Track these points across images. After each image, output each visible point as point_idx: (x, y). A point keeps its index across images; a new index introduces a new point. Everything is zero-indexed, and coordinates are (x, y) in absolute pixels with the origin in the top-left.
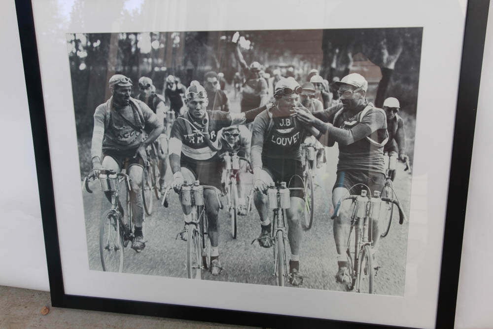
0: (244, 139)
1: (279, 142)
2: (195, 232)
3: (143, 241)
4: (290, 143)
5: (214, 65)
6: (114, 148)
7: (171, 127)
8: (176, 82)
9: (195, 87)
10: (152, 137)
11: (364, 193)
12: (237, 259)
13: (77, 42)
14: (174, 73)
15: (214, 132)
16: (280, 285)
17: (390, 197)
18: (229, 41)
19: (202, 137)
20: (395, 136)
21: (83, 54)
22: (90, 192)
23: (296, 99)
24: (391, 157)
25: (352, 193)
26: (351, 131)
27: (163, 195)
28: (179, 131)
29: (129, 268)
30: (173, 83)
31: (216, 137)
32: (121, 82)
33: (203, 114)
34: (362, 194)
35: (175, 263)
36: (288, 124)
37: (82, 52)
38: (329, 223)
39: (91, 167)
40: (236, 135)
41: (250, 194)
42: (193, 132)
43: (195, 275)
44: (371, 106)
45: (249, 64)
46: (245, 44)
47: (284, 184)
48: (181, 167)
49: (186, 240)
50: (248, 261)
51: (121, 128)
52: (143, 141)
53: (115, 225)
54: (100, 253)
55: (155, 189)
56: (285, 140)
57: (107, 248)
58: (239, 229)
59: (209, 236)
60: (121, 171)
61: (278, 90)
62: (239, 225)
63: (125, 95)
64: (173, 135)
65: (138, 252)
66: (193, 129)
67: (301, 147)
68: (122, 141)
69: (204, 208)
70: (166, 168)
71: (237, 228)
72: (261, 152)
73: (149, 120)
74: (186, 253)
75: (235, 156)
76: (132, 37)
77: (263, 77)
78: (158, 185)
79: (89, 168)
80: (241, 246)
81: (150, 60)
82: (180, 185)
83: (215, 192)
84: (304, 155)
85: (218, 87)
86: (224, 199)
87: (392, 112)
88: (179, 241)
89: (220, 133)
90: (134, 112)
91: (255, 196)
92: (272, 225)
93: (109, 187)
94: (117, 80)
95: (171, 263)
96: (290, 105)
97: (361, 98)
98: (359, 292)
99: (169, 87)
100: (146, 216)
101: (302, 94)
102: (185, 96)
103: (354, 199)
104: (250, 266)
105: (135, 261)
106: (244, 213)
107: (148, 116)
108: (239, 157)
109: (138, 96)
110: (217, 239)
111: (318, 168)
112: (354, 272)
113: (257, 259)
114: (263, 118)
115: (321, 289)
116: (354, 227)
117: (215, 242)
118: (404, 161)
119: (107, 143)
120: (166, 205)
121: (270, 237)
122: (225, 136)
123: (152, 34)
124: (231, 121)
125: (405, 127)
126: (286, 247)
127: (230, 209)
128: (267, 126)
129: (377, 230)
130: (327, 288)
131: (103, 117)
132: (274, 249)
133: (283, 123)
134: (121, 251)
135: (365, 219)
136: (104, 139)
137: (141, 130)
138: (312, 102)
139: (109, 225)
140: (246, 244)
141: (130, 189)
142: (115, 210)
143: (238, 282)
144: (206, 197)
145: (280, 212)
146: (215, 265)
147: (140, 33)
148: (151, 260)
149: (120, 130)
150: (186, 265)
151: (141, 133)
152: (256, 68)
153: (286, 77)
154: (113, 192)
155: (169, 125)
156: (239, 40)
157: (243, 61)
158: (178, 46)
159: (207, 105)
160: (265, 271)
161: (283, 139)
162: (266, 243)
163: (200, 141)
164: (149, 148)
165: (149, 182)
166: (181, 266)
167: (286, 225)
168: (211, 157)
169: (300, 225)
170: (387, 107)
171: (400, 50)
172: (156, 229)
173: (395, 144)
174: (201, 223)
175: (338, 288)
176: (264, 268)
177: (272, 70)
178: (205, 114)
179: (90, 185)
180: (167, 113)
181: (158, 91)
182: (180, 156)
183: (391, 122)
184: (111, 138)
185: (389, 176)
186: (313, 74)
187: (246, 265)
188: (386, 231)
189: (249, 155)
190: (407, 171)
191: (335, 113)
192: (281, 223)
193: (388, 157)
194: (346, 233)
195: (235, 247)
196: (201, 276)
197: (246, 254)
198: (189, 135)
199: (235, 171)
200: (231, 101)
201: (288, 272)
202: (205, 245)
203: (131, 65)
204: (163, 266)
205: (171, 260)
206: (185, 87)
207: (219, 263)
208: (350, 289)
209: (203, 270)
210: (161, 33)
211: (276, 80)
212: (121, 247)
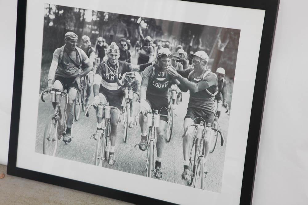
0: (137, 81)
1: (157, 85)
2: (103, 135)
3: (70, 137)
4: (163, 87)
5: (125, 34)
6: (62, 76)
7: (97, 67)
8: (103, 42)
9: (114, 46)
10: (85, 72)
11: (202, 123)
12: (125, 156)
13: (50, 9)
14: (102, 36)
15: (121, 74)
16: (149, 176)
17: (216, 128)
18: (135, 22)
19: (113, 77)
20: (222, 91)
21: (52, 17)
22: (43, 101)
23: (169, 61)
24: (218, 103)
25: (195, 122)
26: (198, 85)
27: (86, 109)
28: (101, 70)
29: (59, 154)
30: (101, 42)
31: (122, 77)
32: (72, 37)
33: (116, 63)
34: (201, 124)
35: (88, 154)
36: (163, 75)
37: (52, 15)
38: (181, 139)
39: (46, 86)
40: (133, 78)
41: (137, 115)
42: (109, 73)
43: (99, 163)
44: (209, 71)
45: (145, 37)
46: (144, 25)
47: (157, 112)
48: (100, 93)
49: (96, 140)
50: (131, 158)
51: (68, 64)
52: (79, 74)
53: (55, 125)
54: (43, 142)
55: (83, 104)
56: (160, 85)
57: (48, 139)
58: (128, 136)
59: (110, 139)
60: (64, 90)
61: (159, 55)
62: (128, 134)
63: (73, 45)
64: (97, 72)
65: (66, 144)
66: (109, 71)
67: (168, 91)
68: (67, 72)
69: (110, 120)
70: (91, 92)
71: (128, 135)
72: (146, 90)
73: (84, 62)
74: (95, 148)
75: (131, 90)
76: (82, 11)
77: (152, 45)
78: (84, 103)
79: (45, 86)
80: (128, 147)
81: (90, 26)
82: (98, 104)
83: (117, 111)
84: (170, 95)
85: (126, 48)
86: (122, 116)
87: (221, 76)
88: (92, 140)
89: (124, 75)
90: (77, 55)
91: (139, 117)
92: (148, 136)
93: (56, 100)
94: (70, 35)
95: (85, 154)
96: (165, 64)
97: (204, 66)
98: (195, 187)
99: (99, 43)
100: (74, 121)
101: (173, 58)
102: (107, 50)
103: (196, 126)
104: (132, 161)
105: (64, 150)
106: (132, 127)
107: (84, 59)
108: (133, 91)
109: (81, 46)
110: (115, 141)
111: (177, 104)
112: (193, 173)
113: (137, 158)
114: (149, 69)
115: (173, 182)
116: (195, 144)
117: (113, 143)
118: (226, 107)
119: (58, 72)
120: (87, 115)
121: (146, 144)
122: (127, 77)
123: (93, 11)
124: (131, 69)
125: (228, 86)
126: (154, 152)
127: (125, 123)
128: (151, 75)
129: (208, 148)
130: (176, 182)
131: (58, 56)
132: (147, 152)
133: (160, 74)
134: (56, 142)
135: (201, 140)
136: (57, 69)
137: (79, 67)
138: (177, 64)
139: (52, 124)
140: (131, 146)
141: (68, 103)
142: (57, 115)
143: (124, 171)
144: (112, 114)
145: (153, 129)
146: (111, 158)
147: (86, 10)
148: (73, 150)
149: (67, 65)
150: (94, 156)
151: (79, 68)
152: (148, 40)
153: (164, 48)
154: (57, 103)
155: (96, 66)
156: (141, 22)
157: (142, 35)
158: (107, 20)
159: (119, 58)
160: (140, 166)
161: (159, 84)
162: (143, 148)
163: (112, 79)
164: (83, 78)
165: (79, 100)
166: (91, 156)
167: (156, 138)
168: (117, 89)
169: (164, 139)
170: (218, 73)
171: (228, 41)
172: (80, 130)
173: (221, 96)
174: (107, 130)
175: (183, 183)
176: (140, 164)
177: (157, 42)
178: (117, 63)
179: (44, 96)
180: (95, 59)
181: (92, 45)
182: (100, 86)
183: (220, 82)
184: (61, 69)
185: (217, 115)
186: (179, 48)
187: (130, 160)
188: (213, 149)
189: (139, 91)
190: (227, 113)
191: (189, 72)
192: (153, 136)
193: (217, 103)
194: (190, 147)
195: (125, 147)
196: (102, 164)
197: (131, 153)
198: (106, 74)
199: (130, 100)
200: (133, 57)
201: (154, 168)
202: (107, 144)
203: (79, 27)
204: (80, 155)
205: (85, 151)
206: (108, 45)
207: (114, 157)
208: (189, 185)
209: (104, 161)
210: (98, 12)
211: (159, 48)
212: (56, 139)
